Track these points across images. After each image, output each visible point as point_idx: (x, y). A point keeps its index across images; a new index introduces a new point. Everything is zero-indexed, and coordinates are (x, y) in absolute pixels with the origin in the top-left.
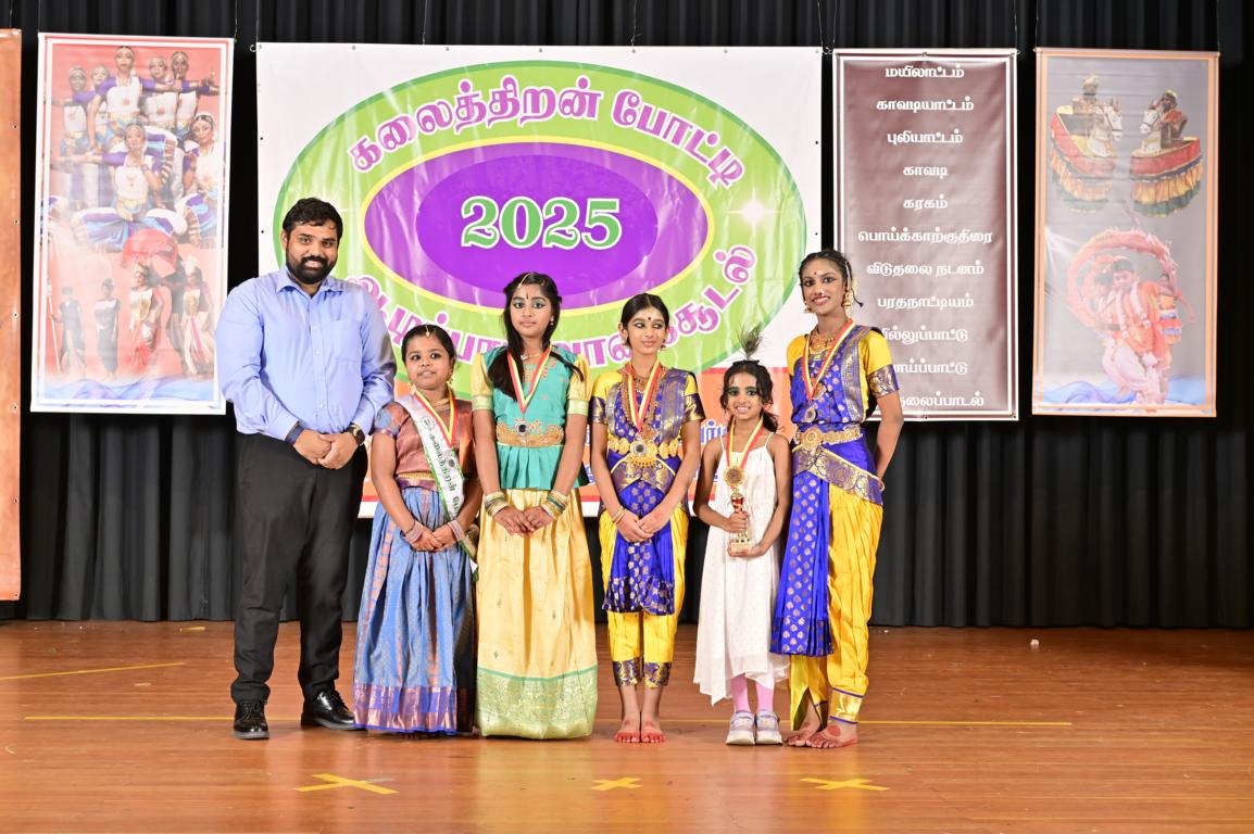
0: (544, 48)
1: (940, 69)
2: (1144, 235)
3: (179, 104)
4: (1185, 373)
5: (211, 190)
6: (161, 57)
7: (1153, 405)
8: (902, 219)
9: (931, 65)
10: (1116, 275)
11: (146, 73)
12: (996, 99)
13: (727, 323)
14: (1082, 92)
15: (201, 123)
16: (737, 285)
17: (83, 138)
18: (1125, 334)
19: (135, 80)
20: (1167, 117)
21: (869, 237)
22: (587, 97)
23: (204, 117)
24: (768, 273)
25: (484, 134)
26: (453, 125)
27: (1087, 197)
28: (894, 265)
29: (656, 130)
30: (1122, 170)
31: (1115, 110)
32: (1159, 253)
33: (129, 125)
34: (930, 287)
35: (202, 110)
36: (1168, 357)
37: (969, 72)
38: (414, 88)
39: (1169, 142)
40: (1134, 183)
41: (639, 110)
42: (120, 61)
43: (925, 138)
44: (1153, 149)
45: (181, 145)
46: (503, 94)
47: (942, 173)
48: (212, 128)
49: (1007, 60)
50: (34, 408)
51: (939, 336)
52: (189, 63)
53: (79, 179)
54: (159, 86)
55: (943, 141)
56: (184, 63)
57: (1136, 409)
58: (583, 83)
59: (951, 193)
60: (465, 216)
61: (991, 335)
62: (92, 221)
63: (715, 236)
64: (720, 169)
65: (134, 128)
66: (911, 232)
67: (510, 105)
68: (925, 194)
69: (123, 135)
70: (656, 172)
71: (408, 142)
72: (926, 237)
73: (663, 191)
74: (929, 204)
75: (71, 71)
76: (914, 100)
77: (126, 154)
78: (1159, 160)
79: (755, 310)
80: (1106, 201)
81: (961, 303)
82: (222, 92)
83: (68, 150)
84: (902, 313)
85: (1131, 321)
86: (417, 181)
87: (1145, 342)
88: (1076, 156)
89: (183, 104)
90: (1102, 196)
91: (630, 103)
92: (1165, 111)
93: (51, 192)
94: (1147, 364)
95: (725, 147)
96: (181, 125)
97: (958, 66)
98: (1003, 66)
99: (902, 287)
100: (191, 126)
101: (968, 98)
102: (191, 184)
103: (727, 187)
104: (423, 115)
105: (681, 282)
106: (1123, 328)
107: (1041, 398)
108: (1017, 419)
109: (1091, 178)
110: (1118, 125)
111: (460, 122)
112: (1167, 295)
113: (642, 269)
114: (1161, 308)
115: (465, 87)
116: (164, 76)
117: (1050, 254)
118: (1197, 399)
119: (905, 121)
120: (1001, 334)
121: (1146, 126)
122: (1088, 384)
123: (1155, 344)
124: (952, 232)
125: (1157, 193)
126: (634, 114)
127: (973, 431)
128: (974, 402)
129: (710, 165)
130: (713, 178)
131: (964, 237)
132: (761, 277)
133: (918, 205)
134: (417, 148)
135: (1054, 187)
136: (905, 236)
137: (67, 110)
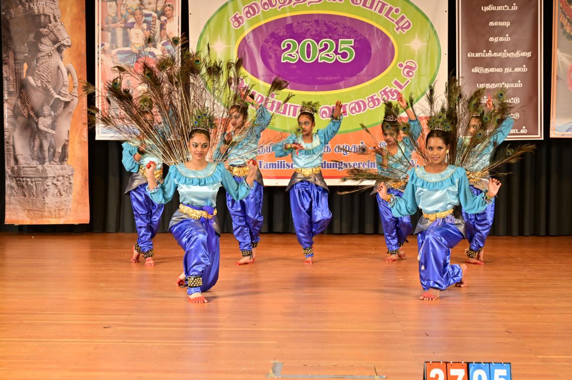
8: (489, 46)
15: (168, 8)
16: (408, 79)
17: (116, 16)
21: (473, 55)
23: (169, 5)
24: (423, 72)
25: (291, 10)
26: (277, 6)
28: (484, 68)
29: (371, 7)
33: (136, 10)
34: (501, 77)
43: (499, 8)
45: (159, 18)
47: (507, 24)
48: (173, 11)
50: (97, 138)
53: (114, 35)
55: (508, 9)
59: (511, 34)
61: (530, 100)
62: (120, 54)
63: (398, 56)
64: (400, 25)
65: (138, 11)
66: (493, 52)
68: (500, 35)
69: (133, 14)
70: (371, 26)
71: (256, 15)
72: (500, 54)
73: (374, 36)
74: (501, 39)
79: (417, 90)
81: (516, 85)
83: (109, 22)
84: (488, 90)
86: (261, 31)
93: (102, 41)
95: (403, 14)
96: (159, 9)
99: (489, 78)
100: (163, 9)
102: (164, 36)
103: (404, 33)
104: (263, 3)
105: (382, 78)
107: (554, 130)
108: (543, 139)
111: (280, 5)
113: (365, 70)
117: (559, 62)
120: (535, 99)
124: (512, 52)
128: (522, 131)
129: (396, 23)
130: (397, 29)
131: (518, 54)
132: (419, 75)
133: (496, 40)
134: (262, 17)
135: (561, 31)
136: (490, 54)
137: (108, 3)
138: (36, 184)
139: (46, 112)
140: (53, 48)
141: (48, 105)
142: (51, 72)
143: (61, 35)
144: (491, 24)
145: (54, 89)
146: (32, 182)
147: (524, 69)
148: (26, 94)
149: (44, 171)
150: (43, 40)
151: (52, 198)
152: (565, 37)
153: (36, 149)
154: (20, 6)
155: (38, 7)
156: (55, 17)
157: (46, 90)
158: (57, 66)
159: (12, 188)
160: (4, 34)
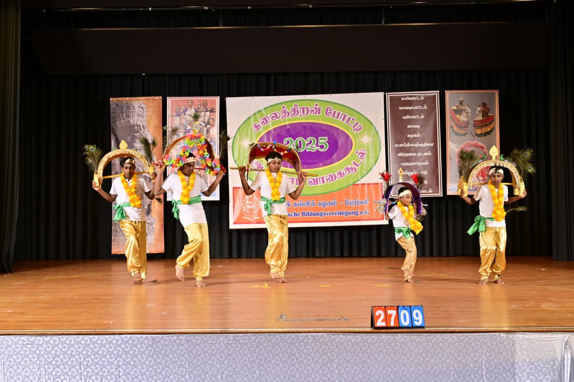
0: (305, 95)
1: (417, 97)
5: (214, 138)
6: (200, 102)
8: (408, 140)
9: (414, 96)
11: (196, 107)
12: (433, 105)
13: (359, 170)
14: (459, 102)
15: (211, 120)
16: (361, 160)
17: (180, 126)
19: (193, 109)
20: (484, 108)
21: (398, 145)
22: (318, 109)
23: (212, 118)
24: (370, 156)
25: (289, 121)
26: (281, 118)
27: (461, 132)
28: (405, 153)
29: (338, 117)
30: (471, 124)
31: (469, 107)
32: (483, 148)
34: (415, 159)
35: (212, 116)
36: (486, 178)
37: (425, 97)
38: (269, 108)
39: (485, 116)
40: (474, 128)
42: (189, 104)
43: (413, 117)
44: (480, 118)
45: (206, 126)
46: (294, 109)
47: (418, 127)
48: (214, 121)
49: (436, 94)
50: (168, 200)
52: (208, 103)
54: (200, 110)
55: (419, 117)
56: (206, 104)
58: (316, 105)
59: (421, 132)
60: (285, 143)
61: (434, 172)
63: (355, 146)
64: (356, 128)
66: (410, 144)
67: (296, 112)
68: (414, 133)
70: (338, 129)
71: (268, 123)
72: (414, 145)
73: (340, 135)
74: (415, 136)
75: (176, 107)
76: (410, 106)
77: (190, 129)
79: (367, 168)
80: (467, 133)
81: (425, 164)
82: (217, 111)
84: (408, 166)
86: (271, 134)
88: (458, 121)
89: (206, 115)
90: (465, 132)
91: (330, 110)
92: (484, 106)
95: (357, 122)
96: (206, 121)
97: (422, 96)
98: (435, 96)
99: (408, 159)
100: (208, 121)
101: (425, 105)
102: (209, 138)
103: (358, 133)
104: (272, 115)
105: (346, 160)
107: (450, 190)
108: (442, 196)
109: (462, 127)
110: (469, 112)
113: (334, 156)
115: (284, 107)
116: (201, 108)
119: (407, 112)
120: (437, 172)
121: (477, 112)
123: (482, 174)
124: (422, 143)
125: (481, 131)
126: (331, 113)
128: (429, 192)
129: (354, 127)
130: (354, 130)
131: (425, 145)
132: (368, 158)
133: (412, 136)
134: (271, 125)
135: (452, 130)
136: (408, 145)
137: (175, 118)
143: (147, 137)
144: (408, 126)
147: (430, 154)
150: (136, 140)
152: (454, 134)
154: (122, 120)
155: (133, 121)
156: (143, 127)
160: (112, 136)
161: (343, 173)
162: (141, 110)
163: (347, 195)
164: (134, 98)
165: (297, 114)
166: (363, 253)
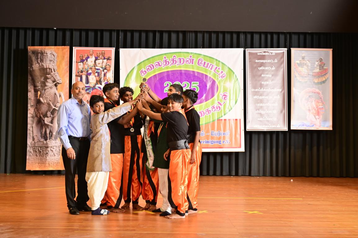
0: (182, 49)
1: (270, 53)
2: (315, 89)
3: (103, 62)
4: (325, 120)
5: (110, 81)
6: (99, 52)
7: (318, 127)
8: (261, 86)
9: (267, 52)
10: (309, 98)
11: (96, 55)
12: (282, 59)
14: (301, 58)
15: (108, 66)
16: (225, 101)
17: (83, 69)
18: (312, 111)
19: (94, 57)
20: (321, 63)
21: (254, 90)
22: (192, 60)
23: (108, 65)
24: (231, 98)
25: (169, 68)
26: (162, 66)
27: (303, 81)
28: (260, 96)
29: (207, 67)
30: (311, 75)
31: (309, 62)
32: (319, 93)
34: (268, 101)
35: (108, 63)
36: (321, 117)
37: (276, 54)
39: (321, 69)
40: (313, 78)
41: (203, 63)
42: (90, 53)
43: (266, 68)
44: (317, 70)
45: (103, 71)
46: (173, 59)
47: (270, 76)
48: (110, 67)
51: (270, 112)
52: (105, 53)
53: (81, 78)
54: (99, 58)
55: (270, 69)
56: (104, 53)
57: (314, 128)
59: (272, 80)
60: (165, 86)
61: (281, 112)
63: (220, 90)
64: (221, 75)
65: (93, 67)
66: (263, 89)
67: (175, 61)
68: (266, 80)
69: (91, 68)
70: (206, 76)
71: (152, 70)
72: (267, 90)
73: (208, 80)
75: (80, 55)
76: (264, 60)
77: (91, 73)
78: (319, 73)
81: (275, 105)
82: (112, 59)
83: (79, 72)
84: (261, 107)
85: (313, 109)
87: (316, 113)
88: (300, 72)
89: (104, 62)
90: (306, 81)
91: (201, 61)
92: (320, 62)
94: (317, 118)
95: (222, 70)
96: (103, 67)
97: (274, 52)
98: (284, 52)
99: (261, 101)
100: (106, 67)
101: (276, 59)
102: (106, 79)
103: (223, 79)
104: (156, 64)
105: (213, 100)
106: (311, 110)
107: (293, 126)
108: (287, 130)
109: (303, 77)
111: (164, 65)
112: (321, 103)
113: (204, 97)
114: (320, 106)
115: (165, 58)
116: (100, 56)
118: (328, 126)
119: (262, 65)
120: (284, 111)
121: (315, 65)
122: (303, 123)
123: (318, 114)
124: (273, 89)
125: (318, 80)
126: (202, 63)
127: (277, 133)
128: (278, 127)
131: (275, 90)
133: (265, 83)
137: (79, 63)
138: (43, 150)
139: (48, 115)
140: (53, 84)
141: (50, 112)
142: (51, 96)
143: (57, 78)
144: (263, 75)
145: (53, 104)
146: (41, 149)
147: (279, 97)
148: (39, 106)
149: (47, 144)
150: (48, 80)
151: (50, 157)
153: (43, 133)
154: (37, 64)
155: (46, 65)
156: (54, 70)
157: (49, 104)
158: (54, 93)
159: (31, 152)
160: (30, 77)
161: (210, 111)
162: (53, 57)
163: (213, 128)
164: (47, 47)
165: (175, 64)
166: (224, 173)
